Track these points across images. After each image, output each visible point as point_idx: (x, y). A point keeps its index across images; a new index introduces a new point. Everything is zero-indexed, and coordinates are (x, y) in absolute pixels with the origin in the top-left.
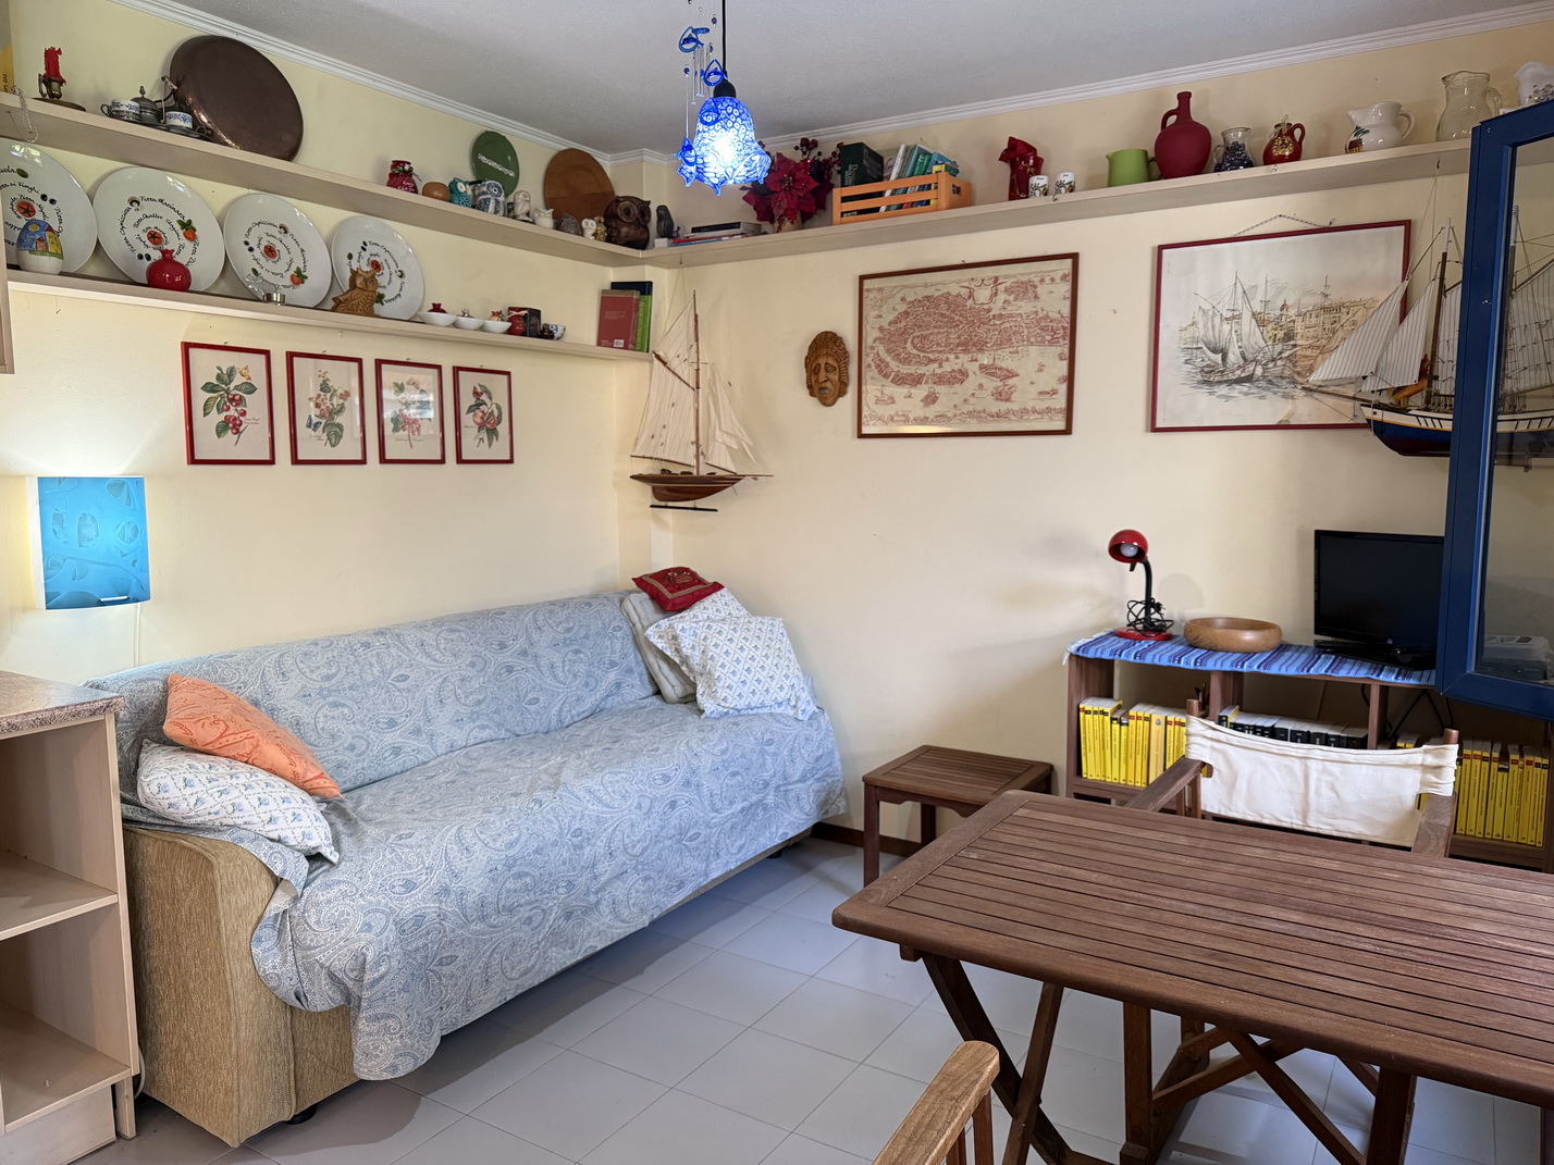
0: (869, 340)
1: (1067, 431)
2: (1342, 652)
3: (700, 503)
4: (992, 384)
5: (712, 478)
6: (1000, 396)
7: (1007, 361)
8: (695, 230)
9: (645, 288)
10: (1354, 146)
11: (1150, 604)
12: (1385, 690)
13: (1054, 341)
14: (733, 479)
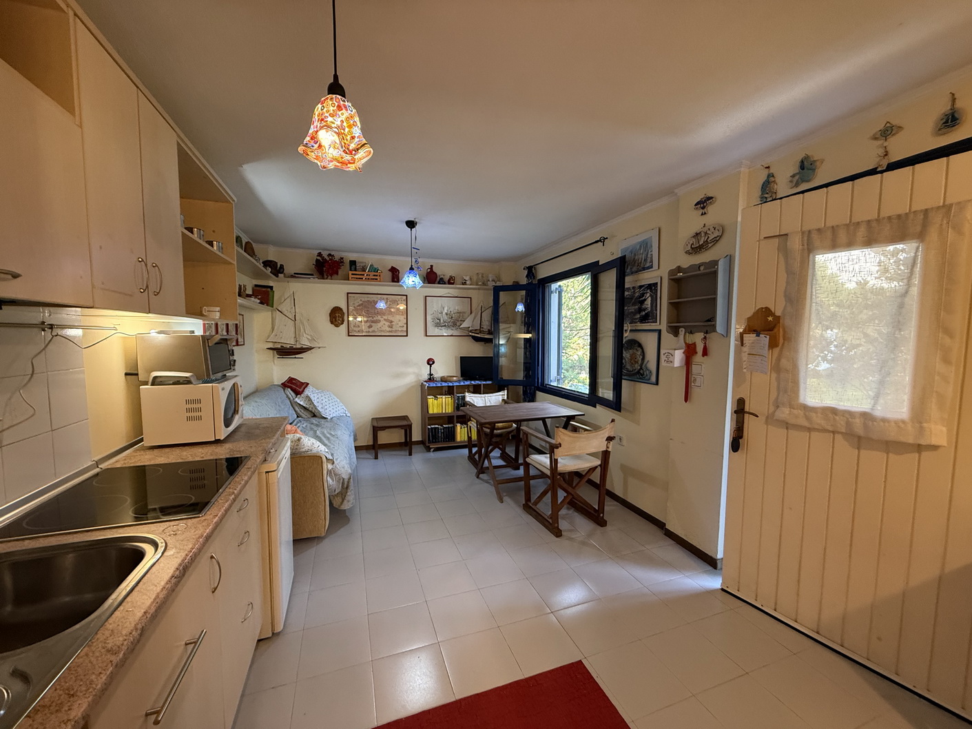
0: (350, 310)
1: (407, 336)
2: (466, 379)
3: (297, 356)
4: (387, 324)
5: (302, 348)
6: (389, 327)
7: (390, 318)
8: (295, 274)
9: (271, 288)
10: (464, 283)
11: (431, 375)
12: (484, 385)
13: (402, 315)
14: (310, 349)
